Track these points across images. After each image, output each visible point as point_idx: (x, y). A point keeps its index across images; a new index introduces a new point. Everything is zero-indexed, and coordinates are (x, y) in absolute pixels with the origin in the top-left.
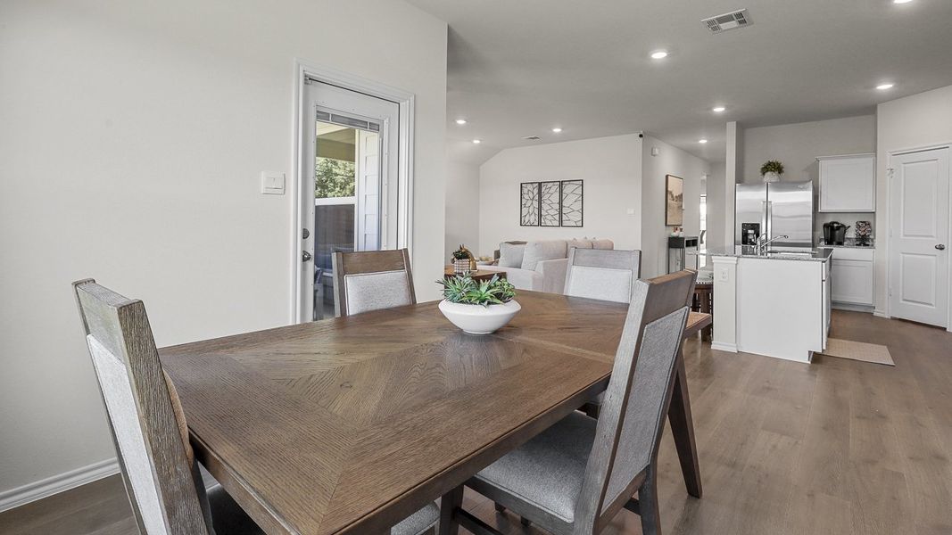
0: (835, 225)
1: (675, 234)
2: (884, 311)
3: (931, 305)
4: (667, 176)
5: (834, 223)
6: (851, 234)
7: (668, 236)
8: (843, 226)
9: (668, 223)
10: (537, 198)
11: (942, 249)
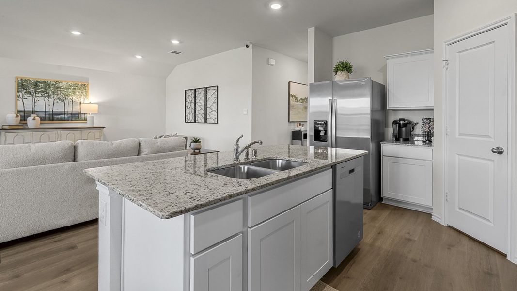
0: (402, 122)
1: (297, 129)
2: (441, 217)
3: (488, 220)
4: (289, 83)
5: (400, 120)
6: (418, 130)
7: (291, 131)
8: (409, 122)
9: (290, 120)
10: (193, 102)
11: (500, 153)
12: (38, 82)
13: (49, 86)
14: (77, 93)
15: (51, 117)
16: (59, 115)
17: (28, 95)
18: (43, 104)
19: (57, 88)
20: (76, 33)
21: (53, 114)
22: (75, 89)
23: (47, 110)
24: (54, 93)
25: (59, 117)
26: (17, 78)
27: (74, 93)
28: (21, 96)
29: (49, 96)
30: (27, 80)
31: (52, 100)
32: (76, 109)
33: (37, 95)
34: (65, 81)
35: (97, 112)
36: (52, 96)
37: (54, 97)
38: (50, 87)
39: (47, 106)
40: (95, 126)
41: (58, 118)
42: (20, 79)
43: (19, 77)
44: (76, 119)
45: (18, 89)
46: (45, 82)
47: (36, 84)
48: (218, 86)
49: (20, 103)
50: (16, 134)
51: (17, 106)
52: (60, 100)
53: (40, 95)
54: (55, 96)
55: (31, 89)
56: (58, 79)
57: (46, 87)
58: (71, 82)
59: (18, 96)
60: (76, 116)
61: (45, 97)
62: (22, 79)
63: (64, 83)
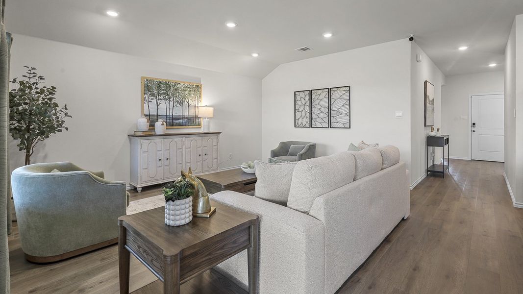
1: (432, 134)
4: (426, 82)
9: (427, 124)
10: (308, 103)
12: (161, 82)
13: (170, 87)
14: (192, 95)
15: (172, 122)
16: (178, 119)
17: (152, 97)
18: (164, 108)
19: (176, 90)
20: (231, 25)
21: (173, 119)
22: (190, 90)
23: (168, 114)
24: (173, 95)
25: (178, 121)
26: (143, 78)
27: (190, 95)
28: (147, 99)
29: (169, 98)
30: (151, 81)
31: (171, 103)
32: (191, 113)
33: (160, 97)
34: (182, 82)
35: (212, 116)
36: (172, 99)
37: (173, 100)
38: (170, 89)
39: (168, 109)
40: (211, 131)
41: (177, 123)
42: (145, 80)
43: (145, 77)
44: (192, 123)
45: (145, 90)
46: (166, 83)
47: (159, 85)
48: (349, 86)
49: (146, 106)
50: (150, 141)
51: (144, 109)
52: (178, 102)
53: (162, 97)
54: (175, 98)
55: (155, 91)
56: (177, 80)
57: (167, 88)
58: (187, 83)
59: (145, 99)
60: (192, 121)
61: (167, 100)
62: (147, 80)
63: (182, 84)
